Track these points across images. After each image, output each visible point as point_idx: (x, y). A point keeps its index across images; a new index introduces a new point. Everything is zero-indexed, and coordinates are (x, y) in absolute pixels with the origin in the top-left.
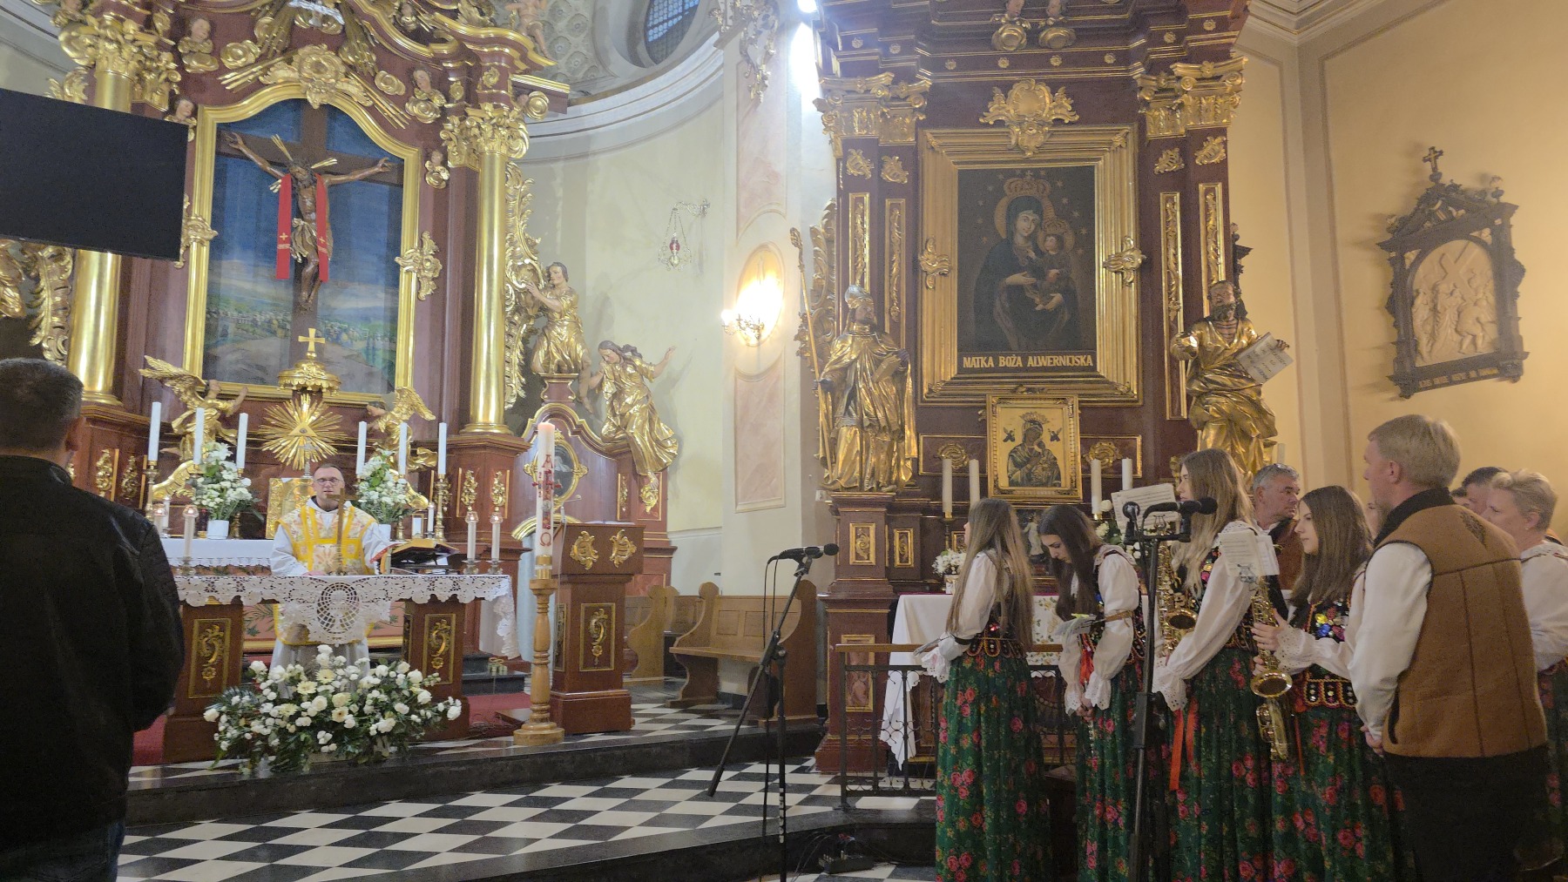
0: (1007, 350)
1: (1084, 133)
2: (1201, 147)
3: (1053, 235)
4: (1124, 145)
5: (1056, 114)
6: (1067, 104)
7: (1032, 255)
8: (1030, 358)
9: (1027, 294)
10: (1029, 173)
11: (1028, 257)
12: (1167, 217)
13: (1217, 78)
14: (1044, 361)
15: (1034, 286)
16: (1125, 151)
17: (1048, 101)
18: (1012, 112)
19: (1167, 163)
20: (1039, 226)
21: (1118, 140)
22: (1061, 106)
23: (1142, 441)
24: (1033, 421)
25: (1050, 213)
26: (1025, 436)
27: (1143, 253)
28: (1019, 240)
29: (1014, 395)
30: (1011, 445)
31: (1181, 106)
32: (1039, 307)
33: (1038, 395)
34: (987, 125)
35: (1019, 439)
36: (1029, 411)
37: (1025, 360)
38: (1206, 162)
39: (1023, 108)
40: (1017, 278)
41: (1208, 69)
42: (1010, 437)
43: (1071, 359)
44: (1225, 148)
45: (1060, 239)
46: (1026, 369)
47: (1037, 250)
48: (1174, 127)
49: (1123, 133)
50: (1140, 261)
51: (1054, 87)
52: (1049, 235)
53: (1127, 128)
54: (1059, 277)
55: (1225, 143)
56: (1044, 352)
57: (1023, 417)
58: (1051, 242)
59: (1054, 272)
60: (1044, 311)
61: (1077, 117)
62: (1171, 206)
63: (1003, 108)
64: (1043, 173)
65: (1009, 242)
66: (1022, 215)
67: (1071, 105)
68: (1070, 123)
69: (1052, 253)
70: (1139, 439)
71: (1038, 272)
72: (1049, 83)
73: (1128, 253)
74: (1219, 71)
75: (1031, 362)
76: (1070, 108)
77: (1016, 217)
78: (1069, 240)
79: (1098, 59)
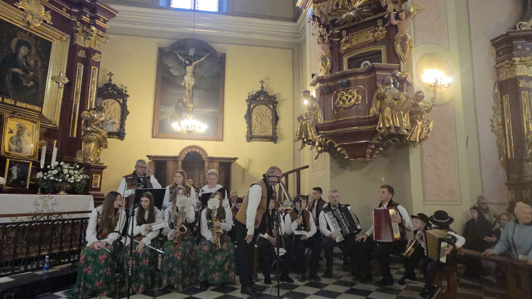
0: (8, 97)
1: (52, 29)
2: (94, 55)
3: (34, 60)
4: (66, 41)
5: (44, 18)
6: (50, 17)
7: (25, 64)
8: (18, 102)
9: (21, 78)
10: (28, 33)
11: (23, 65)
12: (79, 71)
13: (102, 37)
14: (24, 105)
15: (24, 76)
16: (65, 43)
17: (43, 12)
18: (28, 8)
19: (81, 54)
20: (29, 54)
21: (64, 38)
22: (47, 16)
23: (57, 142)
24: (22, 128)
25: (34, 51)
26: (18, 133)
27: (69, 79)
28: (20, 56)
29: (14, 115)
30: (11, 135)
31: (89, 39)
32: (24, 84)
33: (23, 117)
34: (17, 7)
35: (15, 134)
36: (20, 123)
37: (15, 102)
38: (95, 60)
39: (32, 9)
40: (17, 70)
41: (100, 33)
42: (11, 132)
43: (33, 107)
44: (100, 58)
45: (36, 62)
46: (15, 106)
47: (26, 62)
48: (85, 44)
49: (67, 37)
50: (67, 82)
51: (47, 9)
52: (33, 59)
53: (68, 36)
54: (34, 76)
55: (100, 57)
56: (23, 102)
57: (18, 125)
58: (32, 62)
59: (32, 73)
60: (26, 86)
61: (52, 24)
62: (81, 68)
63: (25, 5)
64: (33, 35)
65: (16, 55)
66: (23, 47)
67: (51, 18)
68: (49, 24)
69: (32, 66)
70: (55, 141)
71: (26, 71)
72: (45, 6)
73: (62, 77)
74: (103, 35)
75: (18, 104)
76: (50, 19)
77: (20, 47)
78: (39, 64)
79: (61, 8)
